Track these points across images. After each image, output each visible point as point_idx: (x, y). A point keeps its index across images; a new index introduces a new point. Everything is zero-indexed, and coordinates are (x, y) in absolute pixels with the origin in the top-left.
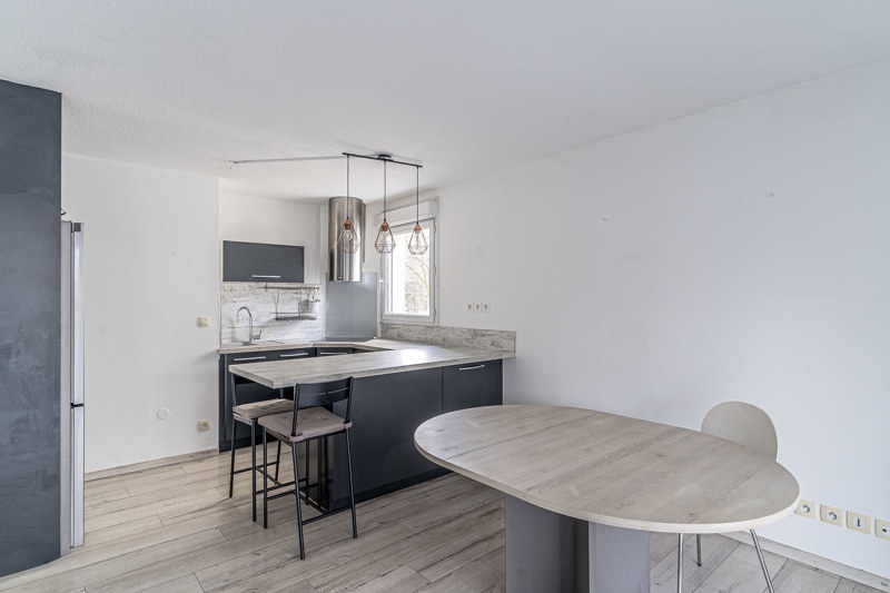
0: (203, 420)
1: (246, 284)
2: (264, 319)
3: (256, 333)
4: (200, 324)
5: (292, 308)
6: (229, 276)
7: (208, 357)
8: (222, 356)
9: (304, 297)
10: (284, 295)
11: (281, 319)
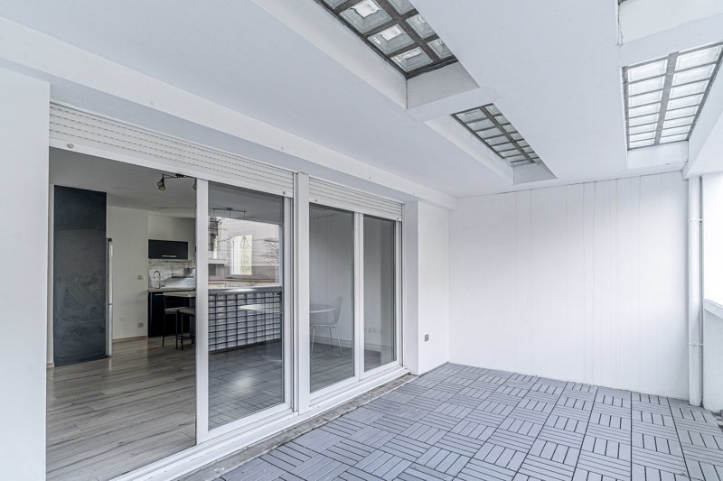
0: (141, 322)
1: (157, 260)
2: (166, 277)
3: (163, 284)
4: (140, 278)
5: (180, 272)
6: (151, 256)
7: (142, 293)
8: (150, 293)
9: (187, 266)
10: (176, 266)
11: (175, 278)
